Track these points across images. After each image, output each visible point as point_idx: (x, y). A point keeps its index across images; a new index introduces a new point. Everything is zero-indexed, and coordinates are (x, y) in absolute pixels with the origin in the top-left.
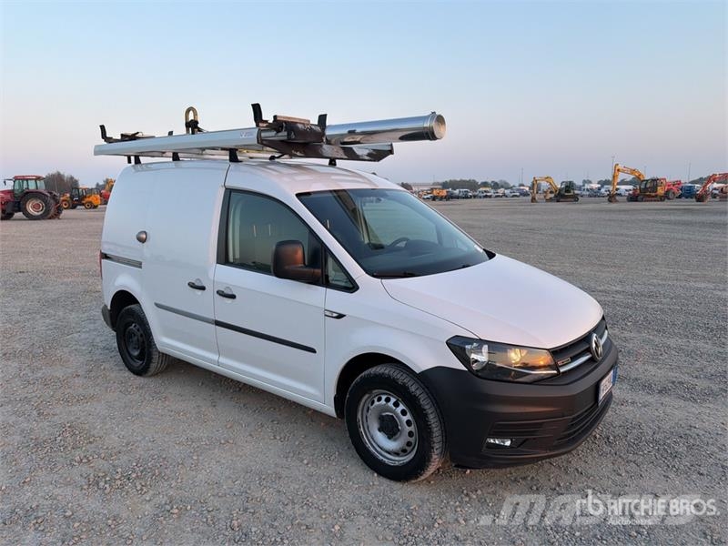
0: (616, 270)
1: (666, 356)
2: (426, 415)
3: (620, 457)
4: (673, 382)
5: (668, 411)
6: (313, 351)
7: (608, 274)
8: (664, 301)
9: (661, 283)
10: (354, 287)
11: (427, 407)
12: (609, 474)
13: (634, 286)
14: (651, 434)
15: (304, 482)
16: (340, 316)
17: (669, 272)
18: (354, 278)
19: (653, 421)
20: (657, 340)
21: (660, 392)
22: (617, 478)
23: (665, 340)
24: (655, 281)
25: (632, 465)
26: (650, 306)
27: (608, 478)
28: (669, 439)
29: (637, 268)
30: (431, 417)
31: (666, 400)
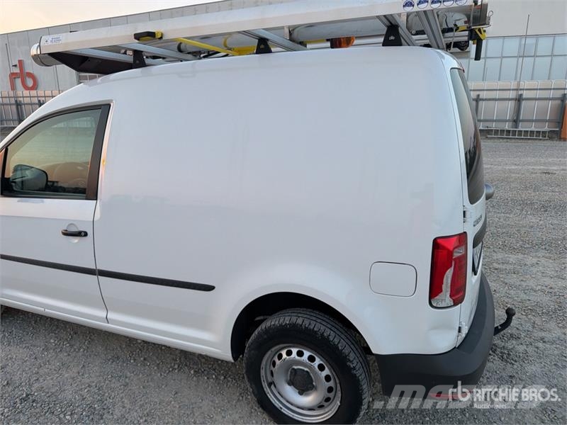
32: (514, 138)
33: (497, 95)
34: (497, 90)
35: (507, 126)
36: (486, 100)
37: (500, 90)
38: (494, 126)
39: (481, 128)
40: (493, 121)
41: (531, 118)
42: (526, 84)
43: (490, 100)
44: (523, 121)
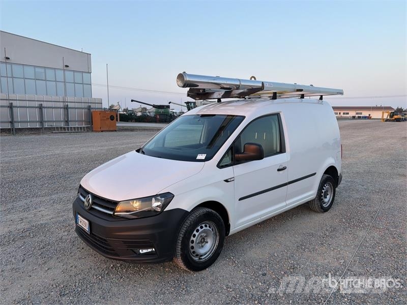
32: (65, 132)
33: (53, 104)
34: (52, 101)
35: (62, 125)
36: (46, 107)
37: (54, 102)
38: (54, 125)
39: (46, 126)
40: (53, 122)
41: (74, 119)
42: (69, 99)
43: (49, 108)
44: (71, 121)
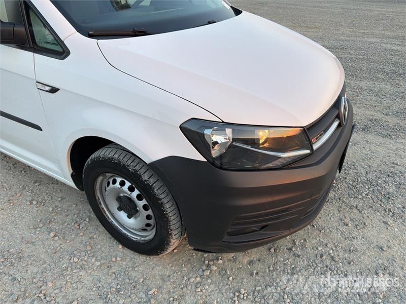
0: (317, 30)
1: (361, 97)
2: (162, 205)
3: (343, 202)
4: (371, 120)
5: (373, 148)
6: (39, 128)
7: (312, 34)
8: (351, 52)
9: (347, 39)
10: (64, 52)
11: (162, 196)
12: (337, 224)
13: (330, 41)
14: (364, 174)
15: (45, 262)
16: (54, 90)
17: (350, 31)
18: (62, 39)
19: (363, 160)
20: (352, 83)
21: (364, 130)
22: (344, 229)
23: (358, 83)
24: (343, 38)
25: (355, 211)
26: (343, 56)
27: (337, 229)
28: (379, 178)
29: (329, 29)
30: (167, 206)
31: (369, 137)
